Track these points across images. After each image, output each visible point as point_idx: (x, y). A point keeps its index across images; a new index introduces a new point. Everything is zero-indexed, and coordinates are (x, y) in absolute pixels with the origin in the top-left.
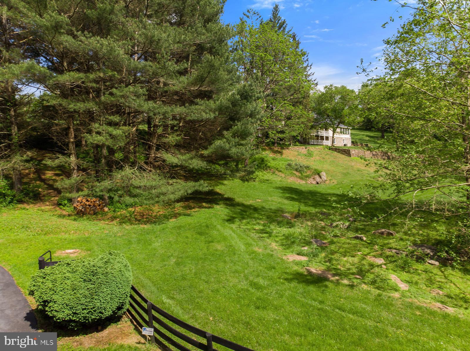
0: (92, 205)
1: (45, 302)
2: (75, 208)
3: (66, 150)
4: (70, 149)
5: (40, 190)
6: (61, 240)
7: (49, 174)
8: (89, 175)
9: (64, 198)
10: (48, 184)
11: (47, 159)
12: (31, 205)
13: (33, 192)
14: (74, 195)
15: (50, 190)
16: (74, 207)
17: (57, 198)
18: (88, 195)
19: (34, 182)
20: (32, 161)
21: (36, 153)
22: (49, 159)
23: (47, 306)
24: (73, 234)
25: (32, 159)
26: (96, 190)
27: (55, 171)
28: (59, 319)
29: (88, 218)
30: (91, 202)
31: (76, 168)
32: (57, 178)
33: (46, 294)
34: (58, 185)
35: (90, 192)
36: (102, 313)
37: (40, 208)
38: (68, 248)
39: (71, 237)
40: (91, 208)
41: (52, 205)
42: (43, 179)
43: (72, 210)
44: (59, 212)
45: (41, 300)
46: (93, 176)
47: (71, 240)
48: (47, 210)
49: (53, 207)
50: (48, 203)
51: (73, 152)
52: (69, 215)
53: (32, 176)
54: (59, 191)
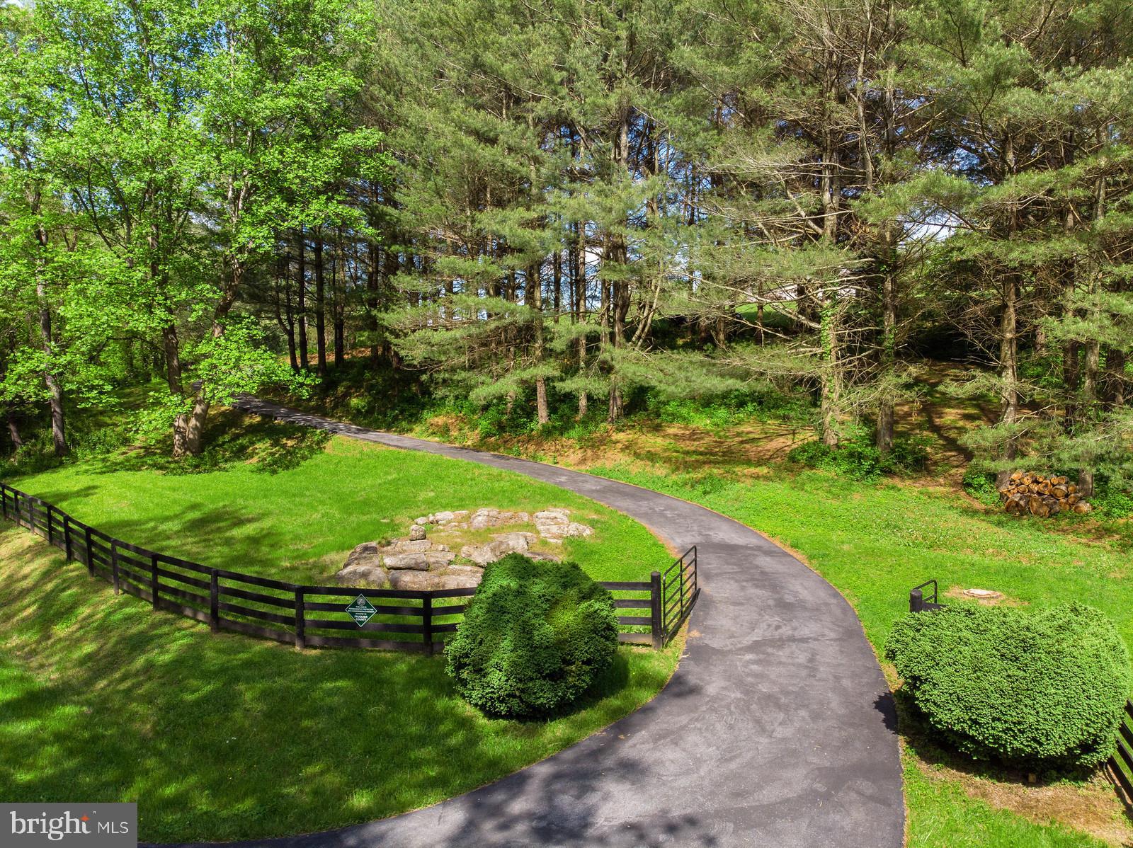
0: (1047, 492)
1: (915, 678)
2: (1002, 496)
3: (992, 360)
4: (1003, 355)
5: (929, 449)
6: (963, 564)
7: (950, 416)
8: (1044, 419)
9: (979, 472)
10: (946, 439)
11: (948, 381)
12: (908, 482)
13: (913, 453)
14: (1003, 465)
15: (951, 451)
16: (1001, 494)
17: (962, 471)
18: (1038, 468)
19: (918, 431)
20: (918, 386)
21: (927, 368)
22: (952, 380)
23: (918, 689)
24: (993, 555)
25: (917, 381)
26: (1061, 456)
27: (964, 408)
28: (940, 722)
29: (1033, 525)
30: (1046, 485)
31: (1013, 401)
32: (968, 425)
33: (919, 662)
34: (967, 440)
35: (1044, 460)
36: (1041, 744)
37: (924, 490)
38: (977, 586)
39: (987, 561)
40: (1043, 500)
41: (951, 486)
42: (936, 426)
43: (996, 500)
44: (964, 501)
45: (908, 674)
46: (1054, 421)
47: (984, 568)
48: (938, 495)
49: (952, 490)
50: (942, 480)
51: (1009, 363)
52: (987, 512)
53: (915, 418)
54: (967, 454)
